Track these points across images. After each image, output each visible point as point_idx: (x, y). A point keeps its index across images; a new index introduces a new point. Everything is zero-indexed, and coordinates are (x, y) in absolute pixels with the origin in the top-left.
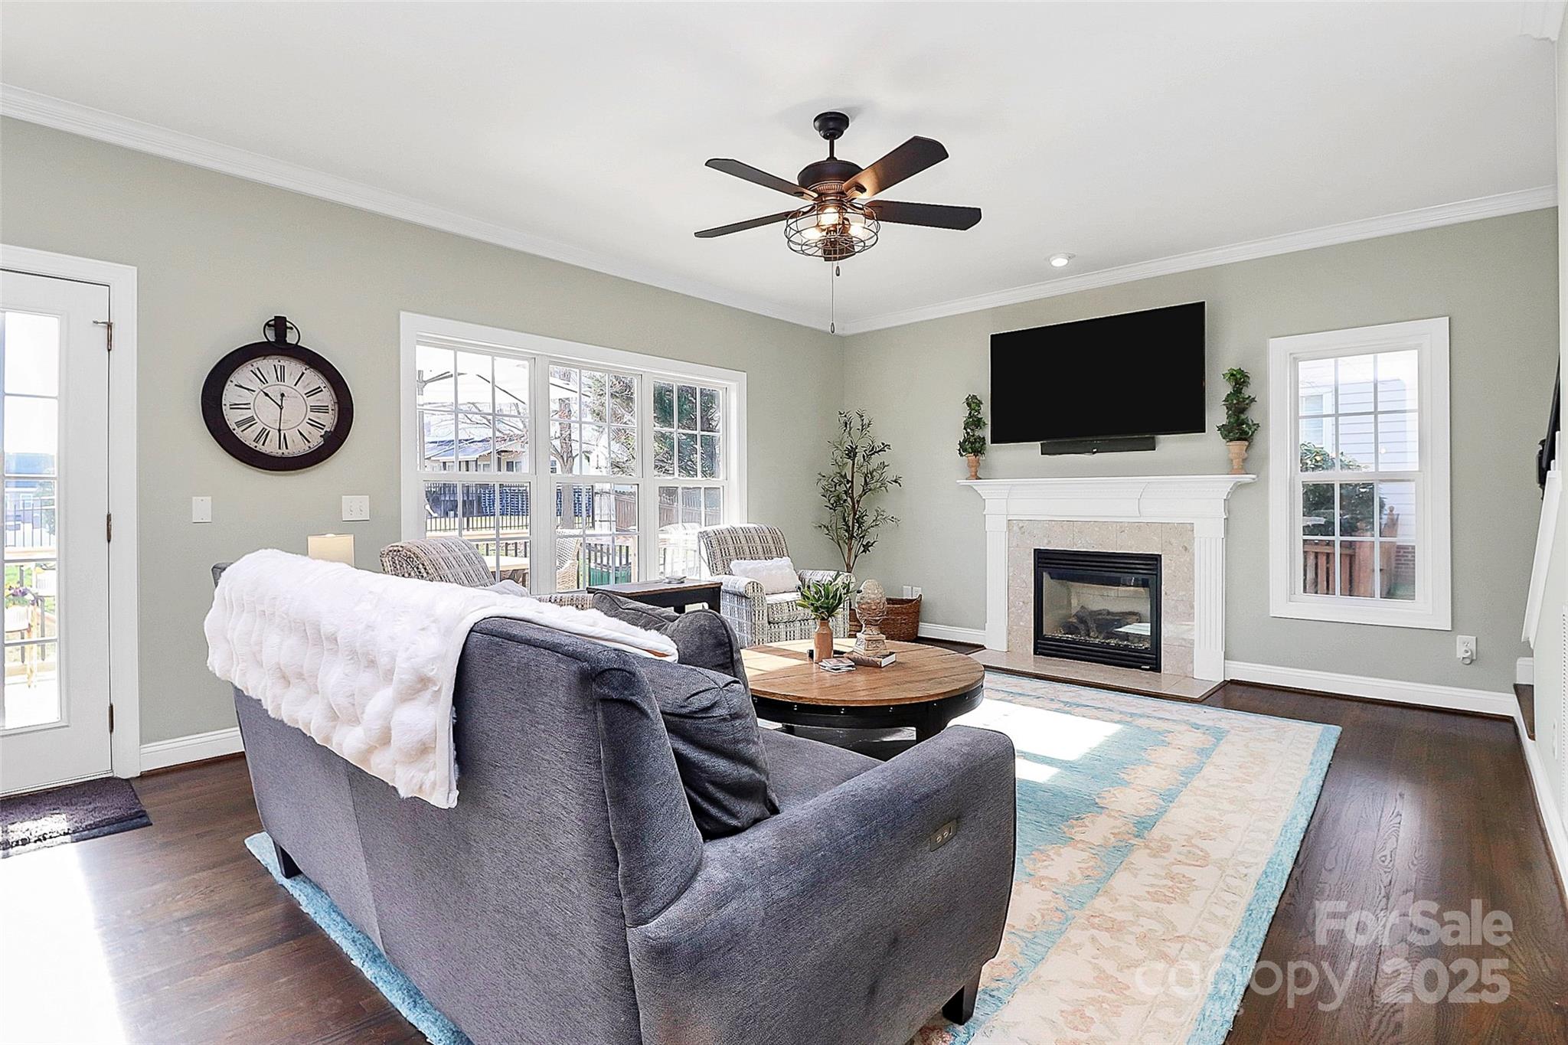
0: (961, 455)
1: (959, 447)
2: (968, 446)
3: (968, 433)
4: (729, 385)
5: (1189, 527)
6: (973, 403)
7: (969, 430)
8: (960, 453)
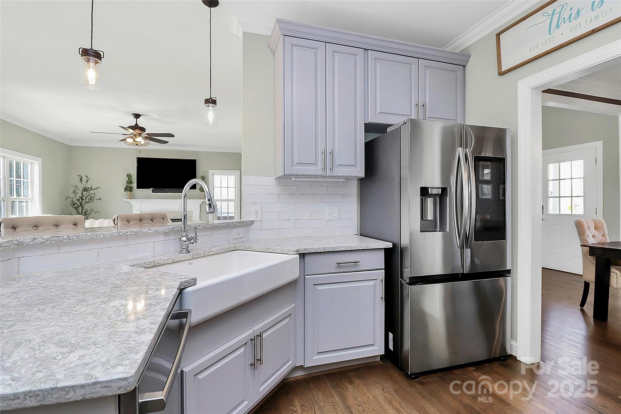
0: (125, 192)
1: (124, 189)
2: (128, 189)
3: (127, 185)
4: (33, 162)
5: (192, 211)
6: (129, 176)
7: (127, 184)
8: (124, 191)
